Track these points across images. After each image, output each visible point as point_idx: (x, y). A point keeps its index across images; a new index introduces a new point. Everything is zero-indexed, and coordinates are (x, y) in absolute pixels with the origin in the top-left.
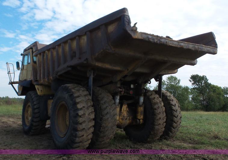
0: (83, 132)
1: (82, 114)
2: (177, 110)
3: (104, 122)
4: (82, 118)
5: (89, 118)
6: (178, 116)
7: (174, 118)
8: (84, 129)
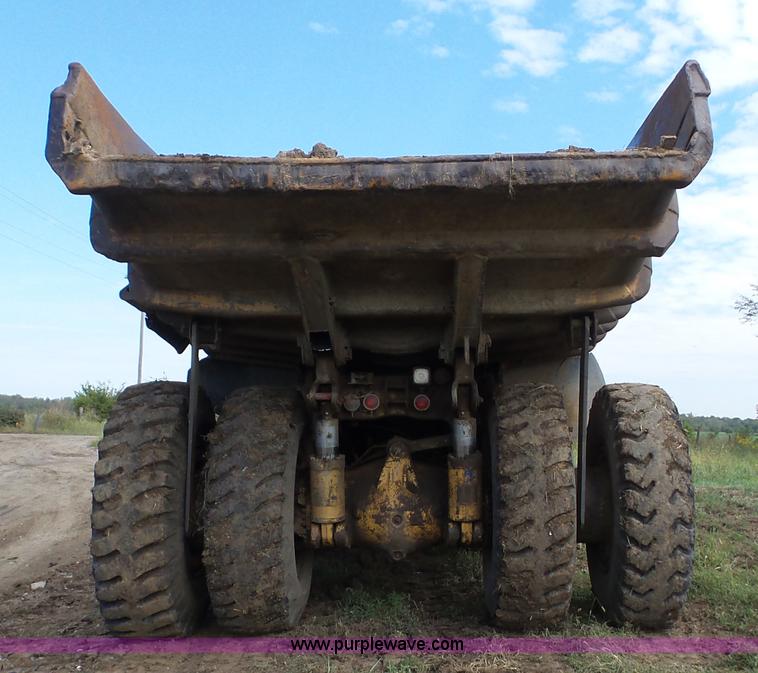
0: (112, 563)
1: (108, 496)
2: (653, 483)
3: (214, 528)
4: (107, 511)
5: (137, 512)
6: (654, 513)
7: (630, 524)
8: (116, 552)
